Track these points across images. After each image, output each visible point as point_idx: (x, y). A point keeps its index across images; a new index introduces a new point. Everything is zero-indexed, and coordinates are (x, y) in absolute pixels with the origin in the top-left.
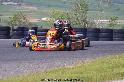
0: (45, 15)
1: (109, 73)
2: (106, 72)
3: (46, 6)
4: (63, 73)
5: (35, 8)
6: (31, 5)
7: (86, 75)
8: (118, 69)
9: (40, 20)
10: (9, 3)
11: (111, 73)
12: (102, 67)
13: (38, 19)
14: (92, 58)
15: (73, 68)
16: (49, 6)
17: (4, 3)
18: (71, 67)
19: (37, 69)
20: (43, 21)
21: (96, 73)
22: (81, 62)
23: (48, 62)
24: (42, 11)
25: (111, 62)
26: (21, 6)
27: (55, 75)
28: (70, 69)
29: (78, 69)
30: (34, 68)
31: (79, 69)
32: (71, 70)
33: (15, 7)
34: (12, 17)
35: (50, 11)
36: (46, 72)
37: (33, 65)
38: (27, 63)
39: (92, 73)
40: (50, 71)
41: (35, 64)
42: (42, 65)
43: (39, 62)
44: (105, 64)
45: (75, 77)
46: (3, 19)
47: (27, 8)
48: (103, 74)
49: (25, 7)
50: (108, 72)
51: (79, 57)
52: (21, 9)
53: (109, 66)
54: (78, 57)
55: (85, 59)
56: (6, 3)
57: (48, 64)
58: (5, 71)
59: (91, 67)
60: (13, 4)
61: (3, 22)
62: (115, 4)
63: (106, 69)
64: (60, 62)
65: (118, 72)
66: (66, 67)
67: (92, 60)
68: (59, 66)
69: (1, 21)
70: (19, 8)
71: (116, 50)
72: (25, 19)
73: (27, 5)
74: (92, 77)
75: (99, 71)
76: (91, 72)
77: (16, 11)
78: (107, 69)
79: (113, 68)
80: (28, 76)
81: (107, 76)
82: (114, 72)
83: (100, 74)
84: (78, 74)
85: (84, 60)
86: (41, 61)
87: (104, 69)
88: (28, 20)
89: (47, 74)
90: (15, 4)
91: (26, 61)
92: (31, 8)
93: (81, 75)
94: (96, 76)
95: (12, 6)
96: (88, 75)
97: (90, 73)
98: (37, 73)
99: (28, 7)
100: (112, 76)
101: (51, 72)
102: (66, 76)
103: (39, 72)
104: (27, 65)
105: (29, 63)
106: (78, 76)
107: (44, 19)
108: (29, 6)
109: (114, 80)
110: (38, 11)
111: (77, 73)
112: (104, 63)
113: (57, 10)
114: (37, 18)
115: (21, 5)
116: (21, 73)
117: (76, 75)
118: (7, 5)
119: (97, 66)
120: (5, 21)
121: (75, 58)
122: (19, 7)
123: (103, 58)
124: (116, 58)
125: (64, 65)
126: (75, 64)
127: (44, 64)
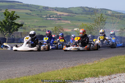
0: (76, 27)
1: (116, 68)
3: (77, 20)
4: (84, 69)
5: (69, 22)
6: (67, 20)
7: (100, 70)
8: (122, 65)
9: (72, 30)
15: (92, 65)
16: (79, 20)
17: (48, 19)
22: (98, 60)
24: (75, 24)
25: (118, 60)
28: (90, 65)
31: (96, 66)
33: (55, 21)
34: (53, 28)
35: (80, 24)
43: (69, 60)
44: (114, 62)
45: (93, 71)
48: (112, 69)
52: (60, 23)
53: (116, 63)
55: (101, 58)
56: (50, 19)
57: (75, 62)
58: (46, 67)
60: (54, 19)
62: (124, 19)
65: (122, 67)
68: (82, 63)
72: (62, 30)
73: (64, 20)
74: (104, 71)
76: (104, 68)
77: (57, 24)
78: (115, 65)
79: (119, 64)
80: (61, 71)
81: (115, 70)
82: (120, 67)
83: (110, 69)
84: (94, 69)
86: (71, 60)
88: (64, 30)
90: (56, 19)
91: (60, 60)
92: (66, 22)
93: (97, 70)
97: (103, 68)
98: (67, 68)
99: (65, 22)
101: (76, 67)
102: (86, 70)
104: (61, 63)
107: (75, 29)
109: (119, 73)
113: (85, 23)
115: (60, 20)
116: (56, 69)
117: (93, 70)
122: (59, 21)
123: (113, 57)
124: (122, 57)
125: (86, 63)
126: (94, 62)
127: (73, 62)
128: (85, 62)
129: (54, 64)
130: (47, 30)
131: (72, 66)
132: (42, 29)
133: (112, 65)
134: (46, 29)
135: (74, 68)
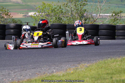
0: (32, 9)
1: (107, 81)
2: (104, 79)
8: (118, 75)
9: (25, 16)
11: (109, 81)
13: (24, 15)
14: (88, 62)
15: (64, 76)
18: (61, 73)
19: (19, 77)
20: (30, 16)
21: (92, 81)
22: (74, 68)
23: (33, 68)
24: (29, 4)
25: (110, 67)
28: (59, 77)
29: (69, 76)
30: (15, 76)
37: (14, 73)
38: (7, 70)
39: (87, 81)
40: (34, 79)
41: (16, 71)
42: (26, 72)
43: (21, 68)
47: (10, 1)
48: (99, 82)
50: (106, 79)
51: (72, 61)
52: (3, 2)
53: (107, 71)
54: (71, 61)
55: (79, 63)
57: (33, 70)
59: (86, 74)
63: (104, 75)
64: (48, 68)
65: (118, 79)
66: (55, 74)
67: (87, 65)
68: (46, 73)
71: (118, 52)
75: (95, 78)
78: (105, 75)
79: (113, 74)
82: (114, 79)
85: (77, 65)
86: (23, 67)
87: (102, 76)
88: (11, 16)
91: (6, 68)
98: (18, 82)
101: (36, 80)
103: (21, 81)
104: (7, 72)
105: (10, 69)
107: (31, 14)
112: (102, 68)
114: (22, 14)
121: (67, 62)
123: (101, 62)
124: (117, 61)
125: (53, 72)
126: (66, 70)
128: (50, 71)
131: (27, 78)
133: (99, 74)
135: (31, 81)
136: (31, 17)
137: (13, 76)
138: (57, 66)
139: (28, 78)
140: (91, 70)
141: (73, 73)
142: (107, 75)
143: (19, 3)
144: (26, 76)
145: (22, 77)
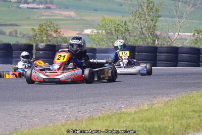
0: (89, 26)
1: (194, 121)
2: (189, 118)
3: (90, 10)
4: (119, 121)
5: (72, 14)
6: (67, 8)
7: (156, 124)
9: (80, 33)
10: (31, 6)
11: (197, 121)
12: (183, 111)
13: (78, 32)
14: (166, 96)
15: (135, 113)
16: (96, 10)
17: (22, 6)
18: (132, 110)
19: (76, 114)
20: (85, 34)
21: (173, 120)
22: (148, 103)
23: (94, 103)
24: (85, 18)
25: (197, 102)
26: (50, 10)
27: (107, 123)
28: (130, 114)
29: (143, 114)
30: (72, 112)
32: (133, 116)
33: (39, 11)
34: (36, 28)
35: (98, 18)
36: (91, 119)
37: (70, 108)
38: (60, 105)
39: (167, 120)
40: (97, 116)
41: (72, 105)
42: (85, 107)
43: (79, 102)
44: (188, 106)
45: (139, 126)
46: (21, 32)
47: (60, 14)
48: (184, 121)
49: (57, 12)
50: (192, 119)
51: (145, 95)
52: (51, 16)
53: (193, 108)
54: (144, 93)
55: (154, 97)
56: (26, 5)
57: (94, 105)
58: (25, 117)
59: (165, 111)
60: (37, 7)
61: (22, 36)
63: (189, 113)
64: (114, 103)
66: (123, 110)
67: (165, 99)
68: (112, 109)
69: (18, 35)
70: (46, 13)
72: (56, 31)
73: (60, 8)
74: (167, 127)
75: (178, 117)
76: (165, 119)
77: (43, 18)
78: (191, 113)
79: (201, 112)
80: (62, 125)
81: (192, 124)
83: (180, 122)
84: (143, 123)
85: (153, 99)
86: (83, 101)
87: (186, 113)
88: (62, 33)
89: (94, 121)
90: (41, 6)
91: (58, 101)
92: (66, 13)
93: (149, 124)
94: (173, 125)
95: (36, 10)
96: (160, 123)
97: (163, 120)
98: (76, 120)
99: (62, 13)
100: (199, 125)
101: (99, 118)
102: (124, 124)
103: (80, 119)
105: (64, 103)
106: (143, 125)
108: (63, 11)
110: (78, 18)
111: (142, 121)
113: (109, 17)
114: (75, 31)
115: (50, 8)
116: (51, 121)
117: (141, 124)
118: (28, 8)
119: (174, 109)
120: (24, 36)
121: (138, 95)
122: (48, 12)
125: (121, 108)
126: (138, 105)
127: (88, 105)
128: (117, 107)
129: (43, 110)
130: (18, 33)
132: (8, 30)
134: (16, 32)
135: (93, 120)
136: (88, 35)
137: (69, 112)
138: (126, 100)
139: (88, 115)
140: (171, 106)
141: (148, 109)
142: (193, 113)
143: (71, 17)
144: (85, 112)
145: (80, 114)
